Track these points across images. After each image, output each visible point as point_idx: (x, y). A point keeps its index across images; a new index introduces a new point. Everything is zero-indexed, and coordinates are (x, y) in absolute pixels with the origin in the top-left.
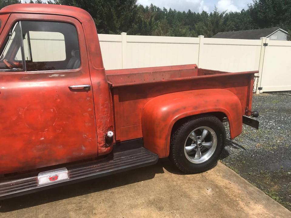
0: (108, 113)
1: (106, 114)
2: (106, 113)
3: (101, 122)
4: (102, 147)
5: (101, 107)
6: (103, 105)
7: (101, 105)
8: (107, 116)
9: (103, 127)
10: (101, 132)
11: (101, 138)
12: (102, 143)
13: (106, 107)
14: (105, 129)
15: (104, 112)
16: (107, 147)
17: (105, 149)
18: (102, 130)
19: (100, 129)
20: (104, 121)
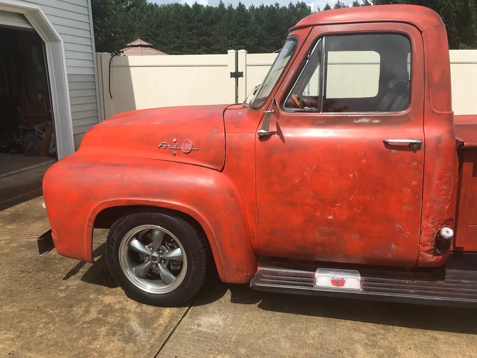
0: (448, 195)
1: (443, 196)
2: (445, 194)
3: (432, 208)
4: (428, 252)
5: (436, 182)
6: (440, 178)
7: (436, 177)
8: (446, 199)
9: (435, 218)
10: (429, 225)
11: (427, 237)
12: (428, 245)
13: (446, 183)
14: (438, 222)
15: (441, 190)
16: (437, 255)
17: (433, 258)
18: (433, 223)
19: (429, 220)
20: (437, 207)
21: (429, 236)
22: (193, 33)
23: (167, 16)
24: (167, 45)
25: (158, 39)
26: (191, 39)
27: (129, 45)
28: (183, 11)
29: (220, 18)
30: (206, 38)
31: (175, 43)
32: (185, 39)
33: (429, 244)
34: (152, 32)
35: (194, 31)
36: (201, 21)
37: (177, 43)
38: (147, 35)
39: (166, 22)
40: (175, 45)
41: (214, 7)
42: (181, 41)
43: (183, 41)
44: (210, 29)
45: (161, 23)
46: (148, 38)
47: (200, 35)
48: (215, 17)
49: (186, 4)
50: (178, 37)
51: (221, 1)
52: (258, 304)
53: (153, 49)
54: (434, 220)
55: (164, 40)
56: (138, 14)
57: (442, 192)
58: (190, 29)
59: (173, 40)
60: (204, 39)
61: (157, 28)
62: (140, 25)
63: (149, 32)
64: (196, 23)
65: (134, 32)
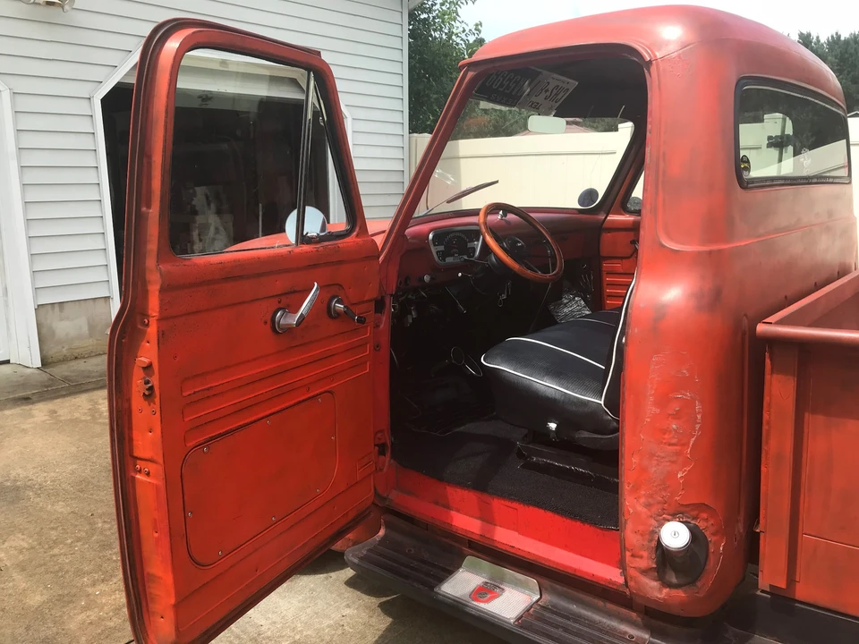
0: (685, 445)
1: (670, 445)
2: (674, 441)
3: (644, 470)
4: (645, 572)
5: (651, 409)
6: (662, 401)
7: (651, 399)
8: (678, 454)
9: (651, 496)
10: (640, 508)
11: (639, 537)
12: (641, 557)
13: (677, 416)
14: (660, 506)
15: (664, 432)
16: (670, 585)
17: (660, 591)
18: (648, 506)
19: (639, 497)
20: (656, 470)
21: (642, 535)
33: (645, 554)
52: (384, 599)
54: (650, 500)
57: (666, 436)
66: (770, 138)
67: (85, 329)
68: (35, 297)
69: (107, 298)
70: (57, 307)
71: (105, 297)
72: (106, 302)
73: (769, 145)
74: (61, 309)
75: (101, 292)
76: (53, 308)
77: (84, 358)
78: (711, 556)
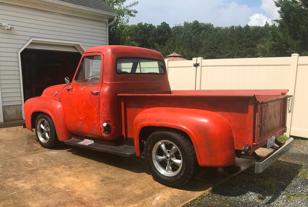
0: (106, 111)
4: (103, 132)
6: (103, 105)
11: (102, 126)
13: (105, 107)
14: (103, 121)
17: (105, 135)
20: (103, 115)
22: (243, 46)
23: (225, 35)
24: (223, 54)
25: (217, 50)
26: (241, 50)
27: (167, 56)
28: (237, 31)
29: (264, 34)
30: (252, 48)
31: (228, 53)
32: (236, 50)
34: (213, 46)
35: (243, 44)
36: (249, 37)
37: (230, 53)
38: (210, 48)
39: (224, 39)
40: (229, 54)
41: (261, 26)
42: (233, 52)
43: (235, 51)
44: (256, 42)
45: (221, 40)
46: (211, 50)
47: (248, 47)
48: (261, 34)
49: (240, 26)
50: (231, 49)
51: (267, 22)
53: (181, 58)
55: (221, 51)
56: (206, 35)
57: (104, 110)
58: (241, 43)
59: (228, 51)
60: (250, 50)
61: (217, 43)
62: (207, 41)
63: (212, 46)
64: (245, 39)
65: (202, 46)
66: (194, 64)
67: (15, 113)
68: (2, 104)
69: (21, 105)
70: (8, 107)
71: (20, 105)
72: (20, 106)
73: (194, 66)
74: (9, 108)
75: (19, 103)
76: (7, 107)
77: (14, 120)
78: (112, 129)
